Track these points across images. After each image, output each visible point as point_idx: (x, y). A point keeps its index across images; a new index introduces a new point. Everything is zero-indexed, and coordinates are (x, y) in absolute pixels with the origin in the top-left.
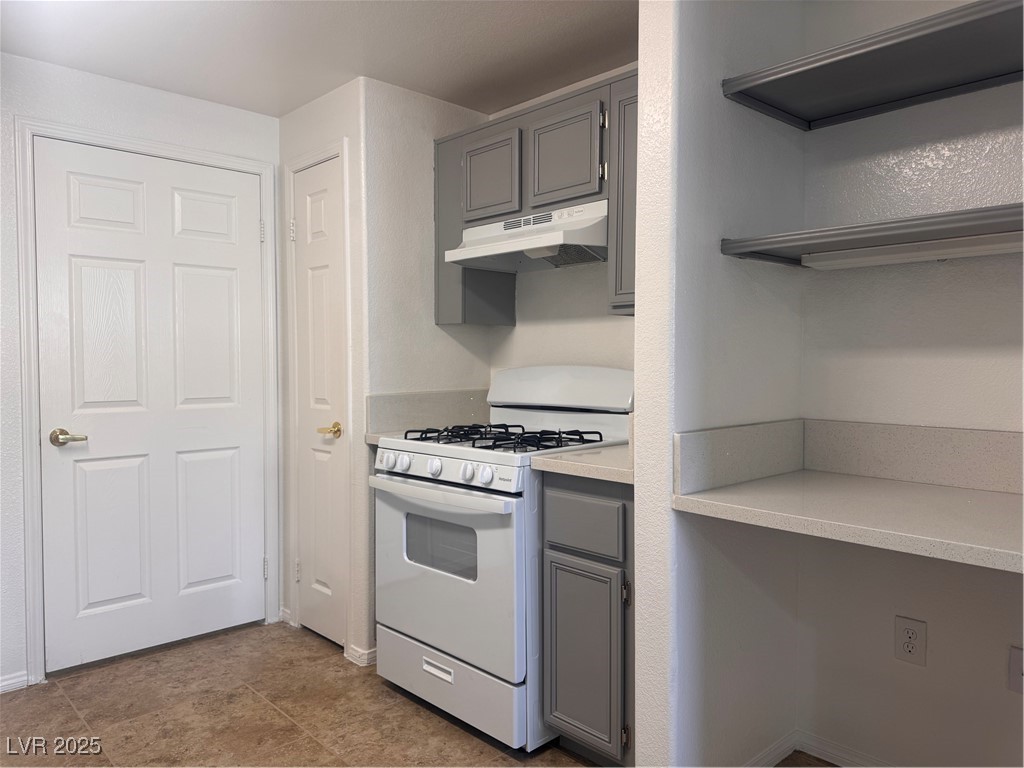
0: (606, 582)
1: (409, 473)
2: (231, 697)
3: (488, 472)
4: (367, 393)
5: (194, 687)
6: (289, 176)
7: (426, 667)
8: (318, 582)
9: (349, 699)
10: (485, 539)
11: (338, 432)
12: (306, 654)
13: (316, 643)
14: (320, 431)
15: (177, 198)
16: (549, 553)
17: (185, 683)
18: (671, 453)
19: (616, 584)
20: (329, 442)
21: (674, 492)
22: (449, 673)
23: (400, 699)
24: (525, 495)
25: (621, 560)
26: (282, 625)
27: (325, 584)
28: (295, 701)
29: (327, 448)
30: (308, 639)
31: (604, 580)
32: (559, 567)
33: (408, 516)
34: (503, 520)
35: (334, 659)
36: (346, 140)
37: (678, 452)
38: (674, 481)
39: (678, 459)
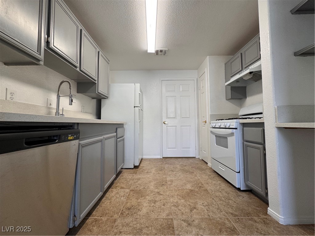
0: (259, 149)
1: (215, 127)
2: (185, 166)
3: (229, 124)
4: (210, 114)
5: (181, 163)
6: (199, 78)
7: (219, 167)
8: (204, 151)
9: (205, 171)
10: (230, 139)
11: (206, 122)
12: (201, 163)
13: (204, 162)
14: (203, 122)
15: (181, 86)
16: (245, 143)
17: (180, 162)
18: (275, 111)
19: (262, 150)
20: (205, 124)
21: (276, 122)
22: (223, 168)
23: (215, 173)
24: (238, 129)
25: (263, 143)
26: (199, 158)
27: (205, 151)
28: (195, 169)
29: (204, 125)
30: (202, 161)
31: (258, 148)
32: (247, 146)
33: (216, 136)
34: (232, 134)
35: (206, 165)
36: (206, 68)
37: (276, 111)
38: (276, 119)
39: (277, 113)
